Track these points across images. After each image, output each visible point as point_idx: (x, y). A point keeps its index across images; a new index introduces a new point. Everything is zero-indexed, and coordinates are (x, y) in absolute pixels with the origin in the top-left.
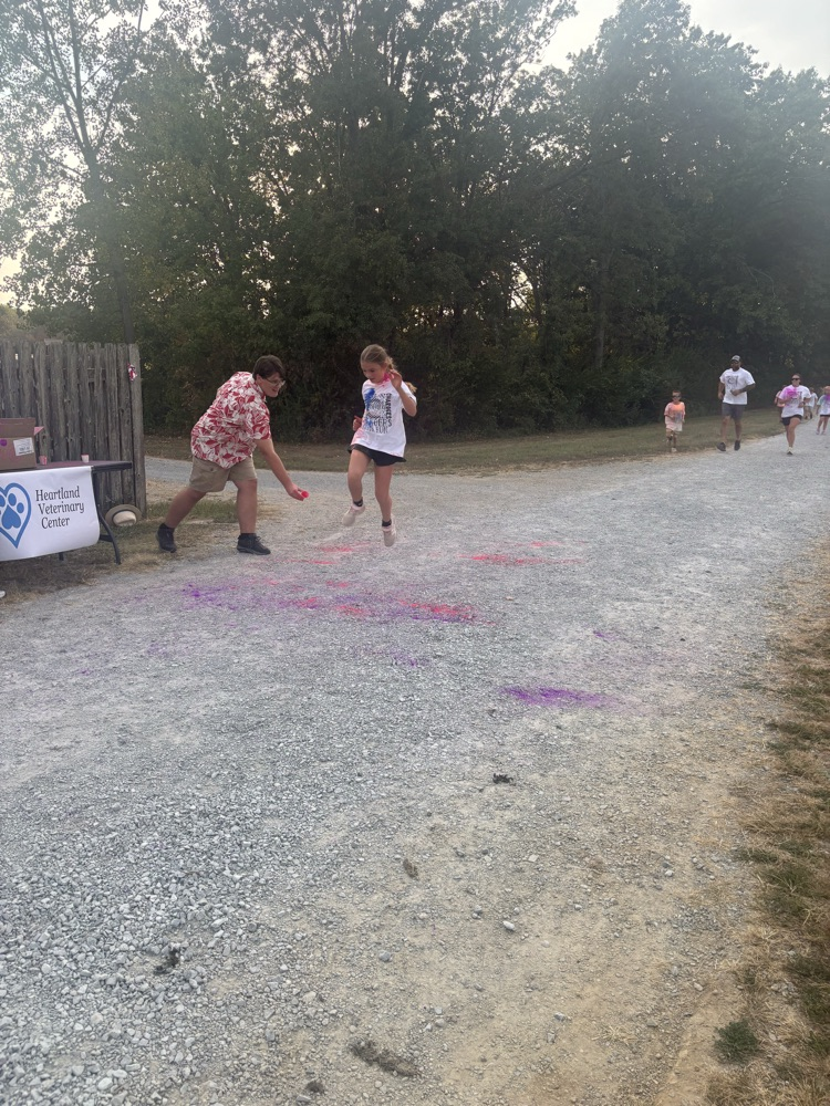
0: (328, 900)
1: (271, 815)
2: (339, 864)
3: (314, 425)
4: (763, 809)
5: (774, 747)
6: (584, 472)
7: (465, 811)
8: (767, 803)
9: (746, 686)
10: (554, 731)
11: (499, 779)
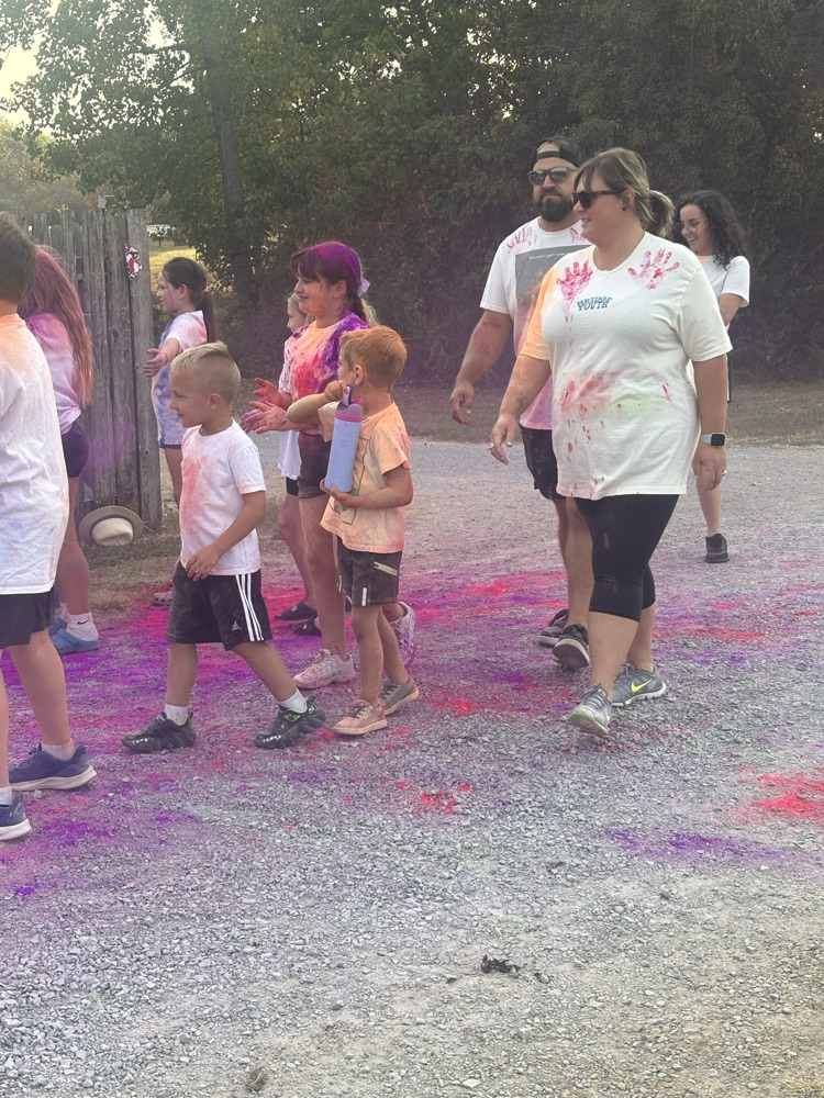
2: (144, 1063)
7: (400, 1008)
10: (652, 902)
11: (490, 966)
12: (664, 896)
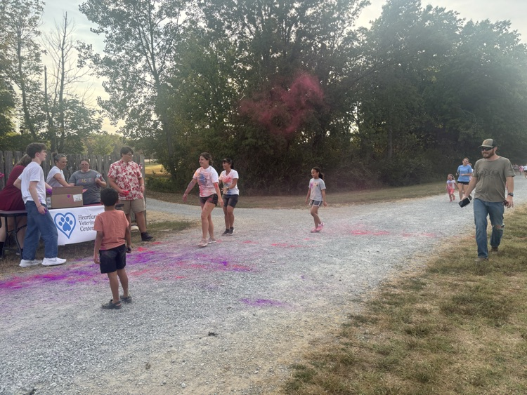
0: (107, 376)
1: (105, 345)
2: (120, 363)
3: (249, 187)
4: (318, 350)
5: (344, 325)
6: (360, 207)
7: (187, 346)
8: (321, 347)
9: (354, 301)
10: (251, 316)
11: (211, 334)
12: (254, 315)
